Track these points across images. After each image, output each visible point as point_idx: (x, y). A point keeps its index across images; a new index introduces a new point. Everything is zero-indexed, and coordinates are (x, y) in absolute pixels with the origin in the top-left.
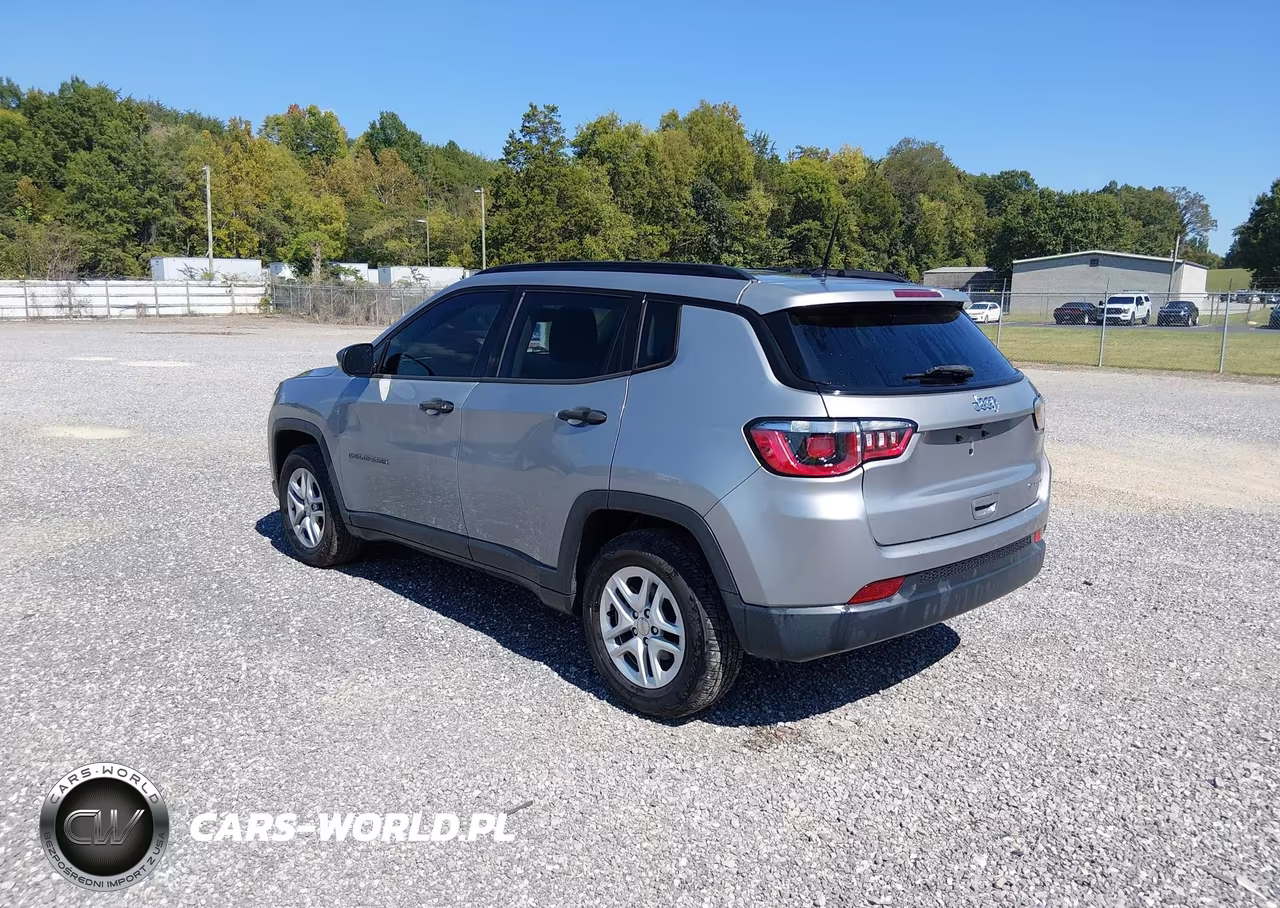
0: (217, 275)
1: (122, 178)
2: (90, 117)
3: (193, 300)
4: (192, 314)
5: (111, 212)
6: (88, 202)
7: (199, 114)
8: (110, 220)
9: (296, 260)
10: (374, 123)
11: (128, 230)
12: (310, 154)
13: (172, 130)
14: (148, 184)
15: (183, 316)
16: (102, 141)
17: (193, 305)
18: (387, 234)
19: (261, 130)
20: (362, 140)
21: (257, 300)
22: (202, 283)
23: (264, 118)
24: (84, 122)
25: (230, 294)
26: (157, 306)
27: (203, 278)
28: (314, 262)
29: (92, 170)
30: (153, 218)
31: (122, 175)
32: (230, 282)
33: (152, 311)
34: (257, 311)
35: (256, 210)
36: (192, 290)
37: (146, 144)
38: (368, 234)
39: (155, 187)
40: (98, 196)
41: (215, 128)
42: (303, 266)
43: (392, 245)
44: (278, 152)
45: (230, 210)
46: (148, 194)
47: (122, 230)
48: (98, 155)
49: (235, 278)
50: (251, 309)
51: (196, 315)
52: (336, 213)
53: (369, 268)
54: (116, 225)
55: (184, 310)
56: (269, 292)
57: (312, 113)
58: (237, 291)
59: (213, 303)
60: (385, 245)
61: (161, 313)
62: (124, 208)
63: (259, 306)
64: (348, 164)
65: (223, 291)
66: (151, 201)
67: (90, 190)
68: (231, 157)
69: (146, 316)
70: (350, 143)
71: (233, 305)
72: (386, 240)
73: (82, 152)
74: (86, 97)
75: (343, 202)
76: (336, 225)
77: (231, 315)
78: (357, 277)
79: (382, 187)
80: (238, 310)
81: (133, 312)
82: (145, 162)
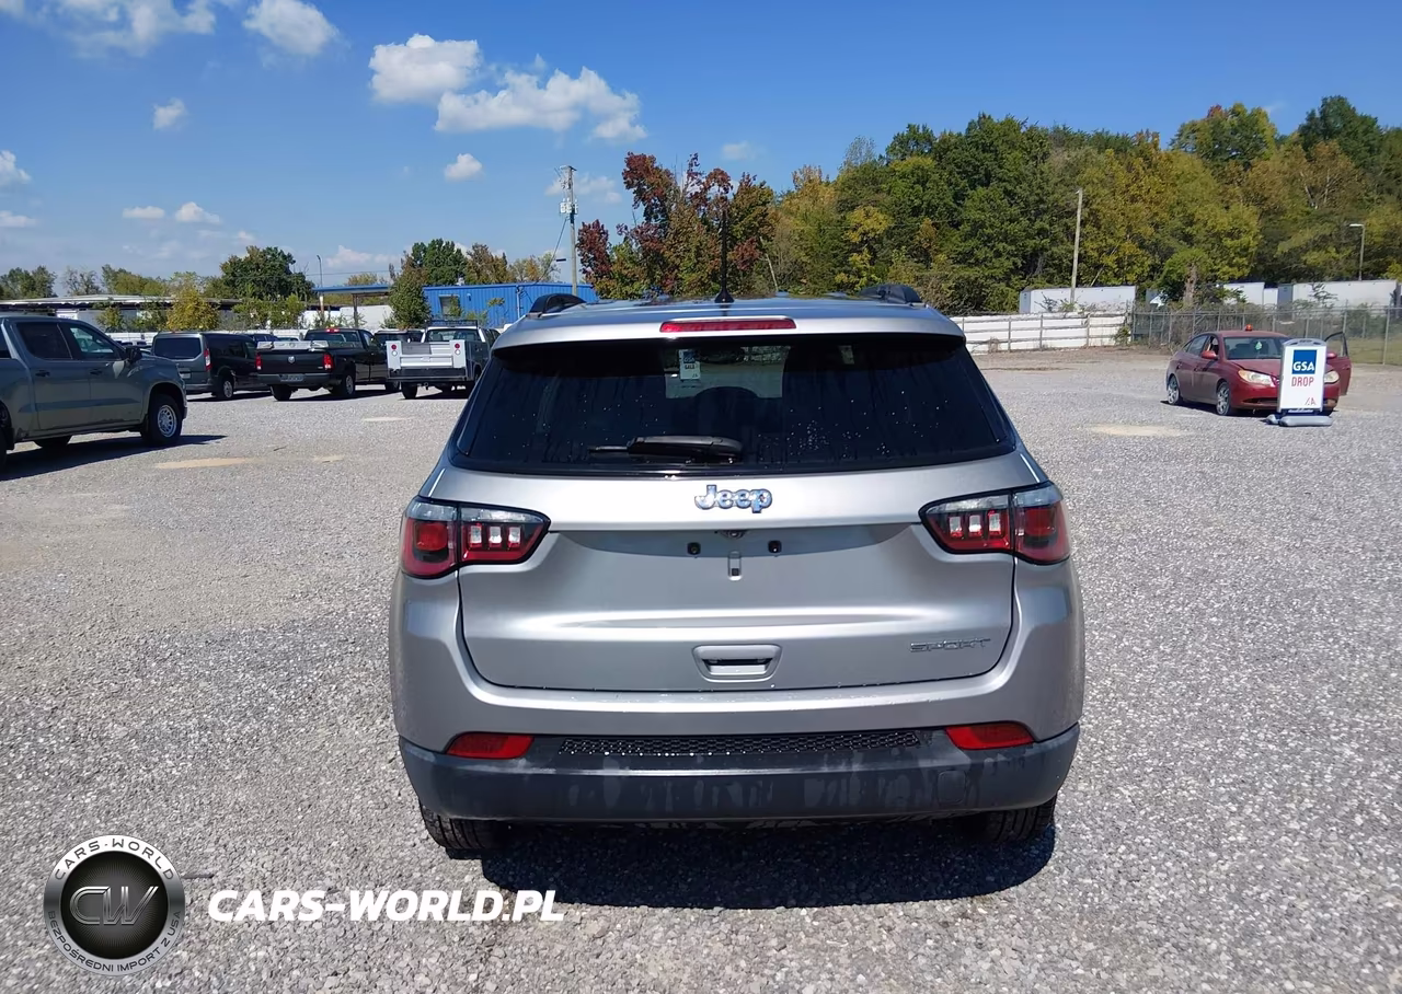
0: (1076, 306)
1: (1015, 210)
2: (991, 152)
3: (1046, 334)
4: (1043, 348)
5: (1000, 246)
6: (979, 239)
7: (1107, 133)
8: (998, 254)
9: (1167, 283)
10: (1313, 113)
11: (1014, 264)
12: (1227, 160)
13: (1073, 154)
14: (1039, 213)
15: (1034, 350)
16: (1000, 175)
17: (1046, 339)
18: (1307, 245)
19: (1173, 141)
20: (1297, 135)
21: (1114, 331)
22: (1057, 315)
23: (1179, 127)
24: (985, 158)
25: (1086, 325)
26: (1010, 341)
27: (1061, 310)
28: (1187, 285)
29: (986, 205)
30: (1041, 249)
31: (1014, 207)
32: (1088, 312)
33: (1004, 347)
34: (1113, 343)
35: (1150, 230)
36: (1046, 323)
37: (1042, 173)
38: (1283, 247)
39: (1046, 217)
40: (989, 231)
41: (1120, 146)
42: (1175, 291)
43: (1313, 258)
44: (1188, 162)
45: (1122, 233)
46: (1038, 224)
47: (1008, 264)
48: (995, 190)
49: (1093, 308)
50: (1107, 341)
51: (1047, 349)
52: (1247, 224)
53: (1265, 287)
54: (1003, 259)
55: (1036, 344)
56: (1129, 321)
57: (1234, 112)
58: (1093, 321)
59: (1067, 335)
60: (1304, 258)
61: (1012, 348)
62: (1013, 242)
63: (1116, 337)
64: (1271, 167)
65: (1078, 322)
66: (1042, 232)
67: (983, 226)
68: (1131, 176)
69: (997, 351)
70: (1281, 141)
71: (1088, 337)
72: (1306, 251)
73: (979, 188)
74: (989, 132)
75: (1260, 211)
76: (1245, 239)
77: (1084, 348)
78: (1238, 300)
79: (1312, 189)
80: (1093, 342)
81: (985, 347)
82: (1039, 191)
